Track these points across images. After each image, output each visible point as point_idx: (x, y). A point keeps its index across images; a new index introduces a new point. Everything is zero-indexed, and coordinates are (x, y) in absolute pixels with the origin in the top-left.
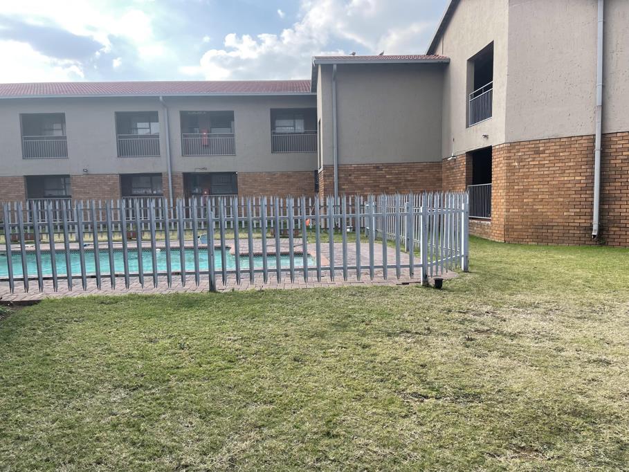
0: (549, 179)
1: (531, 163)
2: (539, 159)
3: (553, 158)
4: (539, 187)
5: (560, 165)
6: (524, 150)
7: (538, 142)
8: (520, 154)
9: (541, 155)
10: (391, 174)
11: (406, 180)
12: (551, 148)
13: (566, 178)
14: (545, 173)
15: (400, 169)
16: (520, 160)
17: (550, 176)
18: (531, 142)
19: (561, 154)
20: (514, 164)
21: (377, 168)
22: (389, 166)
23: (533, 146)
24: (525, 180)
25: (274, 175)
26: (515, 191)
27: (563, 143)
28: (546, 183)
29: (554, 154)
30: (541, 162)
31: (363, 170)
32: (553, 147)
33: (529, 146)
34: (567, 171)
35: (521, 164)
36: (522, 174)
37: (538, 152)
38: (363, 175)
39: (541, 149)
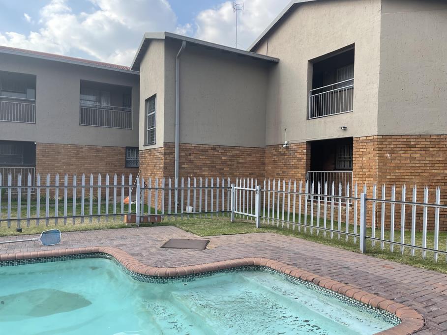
0: (420, 171)
1: (403, 155)
2: (410, 152)
3: (423, 152)
4: (410, 177)
5: (431, 159)
6: (395, 143)
7: (410, 137)
8: (392, 146)
9: (412, 149)
10: (226, 156)
11: (238, 163)
12: (422, 143)
13: (435, 171)
14: (417, 165)
15: (234, 152)
16: (392, 152)
17: (421, 168)
18: (403, 137)
19: (431, 149)
20: (386, 155)
21: (214, 149)
22: (224, 148)
23: (405, 140)
24: (397, 171)
25: (82, 148)
26: (387, 180)
27: (433, 140)
28: (417, 174)
29: (425, 149)
30: (412, 156)
31: (202, 150)
32: (424, 143)
33: (401, 140)
34: (436, 165)
35: (393, 156)
36: (394, 165)
37: (409, 146)
38: (202, 155)
39: (412, 143)
